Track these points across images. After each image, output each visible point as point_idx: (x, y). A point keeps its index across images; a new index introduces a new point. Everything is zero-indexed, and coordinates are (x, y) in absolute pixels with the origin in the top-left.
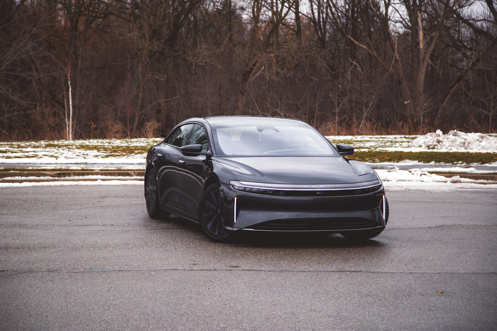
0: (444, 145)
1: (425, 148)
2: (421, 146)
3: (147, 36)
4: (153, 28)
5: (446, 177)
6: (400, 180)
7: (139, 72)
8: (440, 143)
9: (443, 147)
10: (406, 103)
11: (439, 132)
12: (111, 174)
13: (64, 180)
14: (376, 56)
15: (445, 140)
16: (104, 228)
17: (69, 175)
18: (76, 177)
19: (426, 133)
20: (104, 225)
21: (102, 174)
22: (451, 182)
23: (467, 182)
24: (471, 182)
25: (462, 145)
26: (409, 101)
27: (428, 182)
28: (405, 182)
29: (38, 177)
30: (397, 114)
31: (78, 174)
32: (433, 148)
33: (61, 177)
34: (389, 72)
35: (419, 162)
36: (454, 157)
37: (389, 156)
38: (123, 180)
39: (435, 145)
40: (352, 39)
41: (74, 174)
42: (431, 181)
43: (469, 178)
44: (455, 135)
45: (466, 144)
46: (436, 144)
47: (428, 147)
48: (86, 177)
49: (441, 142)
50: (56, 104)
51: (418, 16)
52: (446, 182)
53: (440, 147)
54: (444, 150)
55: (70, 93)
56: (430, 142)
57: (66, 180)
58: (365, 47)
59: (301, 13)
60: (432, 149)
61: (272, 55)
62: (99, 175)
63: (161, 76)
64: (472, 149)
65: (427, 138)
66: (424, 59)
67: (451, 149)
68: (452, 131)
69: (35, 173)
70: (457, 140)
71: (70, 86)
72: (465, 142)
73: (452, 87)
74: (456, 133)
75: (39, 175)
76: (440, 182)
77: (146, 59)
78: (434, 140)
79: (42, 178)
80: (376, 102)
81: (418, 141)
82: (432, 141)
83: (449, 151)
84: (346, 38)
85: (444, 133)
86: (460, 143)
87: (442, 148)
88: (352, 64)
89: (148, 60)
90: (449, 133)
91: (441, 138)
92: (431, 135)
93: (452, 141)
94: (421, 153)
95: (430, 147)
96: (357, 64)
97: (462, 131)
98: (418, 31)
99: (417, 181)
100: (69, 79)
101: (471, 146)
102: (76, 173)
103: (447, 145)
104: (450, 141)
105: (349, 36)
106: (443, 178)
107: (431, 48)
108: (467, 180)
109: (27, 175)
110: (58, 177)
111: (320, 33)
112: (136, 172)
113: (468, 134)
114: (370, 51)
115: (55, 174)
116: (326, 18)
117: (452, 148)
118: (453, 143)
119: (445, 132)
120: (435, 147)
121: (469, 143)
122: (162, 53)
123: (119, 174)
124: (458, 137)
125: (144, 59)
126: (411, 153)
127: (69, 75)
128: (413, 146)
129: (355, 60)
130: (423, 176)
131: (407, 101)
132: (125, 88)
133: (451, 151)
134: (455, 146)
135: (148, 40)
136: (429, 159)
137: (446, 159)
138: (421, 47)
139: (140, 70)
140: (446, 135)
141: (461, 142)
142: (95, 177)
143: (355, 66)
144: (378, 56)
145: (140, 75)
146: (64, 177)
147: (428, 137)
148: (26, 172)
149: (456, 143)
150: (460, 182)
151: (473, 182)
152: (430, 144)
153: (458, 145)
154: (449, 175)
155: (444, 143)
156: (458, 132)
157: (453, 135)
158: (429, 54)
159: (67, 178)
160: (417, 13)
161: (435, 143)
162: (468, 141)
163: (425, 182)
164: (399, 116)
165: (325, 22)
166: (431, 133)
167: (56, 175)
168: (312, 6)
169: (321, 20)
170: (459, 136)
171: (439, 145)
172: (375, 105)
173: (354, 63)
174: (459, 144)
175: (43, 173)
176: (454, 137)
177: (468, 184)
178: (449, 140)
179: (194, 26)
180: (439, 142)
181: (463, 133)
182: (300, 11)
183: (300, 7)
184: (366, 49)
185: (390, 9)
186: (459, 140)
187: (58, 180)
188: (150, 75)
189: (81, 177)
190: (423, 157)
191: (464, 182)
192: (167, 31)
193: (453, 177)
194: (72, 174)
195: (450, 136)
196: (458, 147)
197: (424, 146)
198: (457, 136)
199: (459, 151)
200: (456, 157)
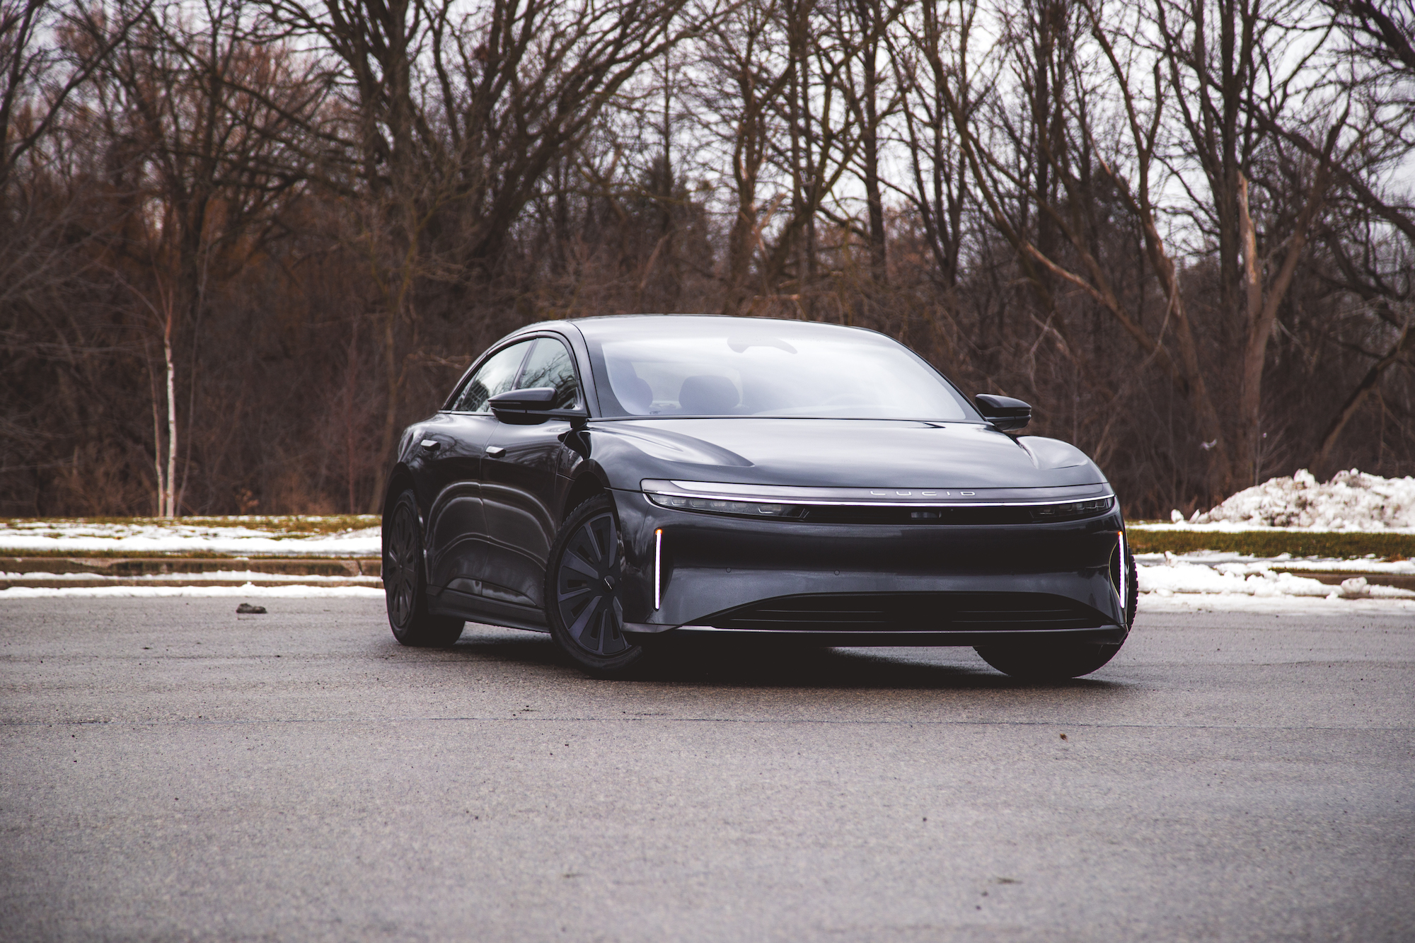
0: (1320, 515)
1: (1262, 524)
2: (1249, 518)
3: (412, 237)
4: (430, 213)
5: (1324, 582)
6: (1181, 591)
7: (385, 347)
8: (1309, 509)
9: (1318, 520)
10: (1206, 446)
11: (1303, 476)
12: (284, 569)
13: (138, 584)
14: (1113, 306)
15: (1324, 498)
16: (251, 662)
17: (155, 569)
18: (176, 577)
19: (1264, 480)
20: (252, 657)
21: (256, 569)
22: (1341, 597)
23: (1391, 597)
24: (1401, 598)
25: (1375, 513)
26: (1214, 443)
27: (1269, 596)
28: (1198, 596)
29: (57, 573)
30: (1179, 483)
31: (184, 568)
32: (1288, 523)
33: (129, 575)
34: (1154, 354)
35: (1242, 554)
36: (1350, 543)
37: (1151, 540)
38: (323, 585)
39: (1293, 514)
40: (1040, 256)
41: (171, 568)
42: (1278, 593)
43: (1396, 586)
44: (1353, 484)
45: (1389, 511)
46: (1296, 510)
47: (1272, 520)
48: (207, 576)
49: (1311, 504)
50: (129, 444)
51: (1241, 187)
52: (1325, 597)
53: (1309, 521)
54: (1319, 528)
55: (170, 384)
56: (1276, 505)
57: (146, 584)
58: (1078, 279)
59: (883, 181)
60: (1283, 524)
61: (795, 297)
62: (248, 572)
63: (454, 358)
64: (1407, 526)
65: (1266, 493)
66: (1259, 316)
67: (1342, 527)
68: (1343, 472)
69: (48, 563)
70: (1360, 498)
71: (170, 365)
72: (1385, 503)
73: (1348, 404)
74: (1354, 477)
75: (60, 569)
76: (1305, 595)
77: (408, 310)
78: (1288, 498)
79: (69, 576)
80: (1113, 447)
81: (1239, 502)
82: (1283, 504)
83: (1335, 531)
84: (1021, 252)
85: (1320, 480)
86: (1369, 509)
87: (1313, 523)
88: (1039, 329)
89: (414, 315)
90: (1336, 477)
91: (1310, 495)
92: (1280, 486)
93: (1346, 503)
94: (1248, 535)
95: (1277, 521)
96: (1055, 332)
97: (1376, 474)
98: (1242, 232)
99: (1235, 592)
100: (167, 342)
101: (1403, 517)
102: (177, 563)
103: (1330, 513)
104: (1339, 503)
105: (1031, 247)
106: (1315, 585)
107: (1282, 284)
108: (1390, 590)
109: (23, 569)
110: (120, 575)
111: (940, 245)
112: (363, 562)
113: (1393, 481)
114: (1095, 292)
115: (111, 567)
116: (961, 197)
117: (1346, 523)
118: (1347, 510)
119: (1324, 476)
120: (1293, 519)
121: (1398, 509)
122: (457, 290)
123: (311, 570)
124: (1361, 490)
125: (402, 310)
126: (1216, 534)
127: (167, 330)
128: (1225, 517)
129: (1049, 320)
130: (1252, 578)
131: (1209, 442)
132: (344, 390)
133: (1342, 531)
134: (1354, 517)
135: (414, 252)
136: (1272, 549)
137: (1324, 547)
138: (1252, 281)
139: (390, 341)
140: (1325, 485)
141: (1373, 505)
142: (234, 575)
143: (1050, 341)
144: (1119, 308)
145: (390, 356)
146: (140, 574)
147: (1268, 489)
148: (19, 560)
149: (1358, 509)
150: (1368, 596)
151: (1407, 598)
152: (1277, 510)
153: (1363, 515)
154: (1335, 578)
155: (1321, 509)
156: (1363, 475)
157: (1348, 485)
158: (1274, 302)
159: (149, 577)
160: (1237, 179)
161: (1292, 509)
162: (1394, 500)
163: (1260, 596)
164: (1184, 486)
165: (956, 208)
166: (1279, 480)
167: (115, 569)
168: (916, 163)
169: (946, 205)
170: (1366, 488)
171: (1303, 515)
172: (1110, 453)
173: (1046, 328)
174: (1365, 511)
175: (72, 563)
176: (1349, 492)
177: (1392, 601)
178: (1336, 498)
179: (555, 221)
180: (1303, 504)
181: (1379, 479)
182: (879, 174)
183: (879, 164)
184: (1083, 287)
185: (1156, 169)
186: (1366, 500)
187: (120, 584)
188: (421, 353)
189: (192, 577)
190: (1254, 544)
191: (1380, 597)
192: (473, 224)
193: (1346, 583)
194: (164, 567)
195: (1340, 487)
196: (1363, 520)
197: (1257, 518)
198: (1360, 486)
199: (1368, 531)
200: (1357, 543)
